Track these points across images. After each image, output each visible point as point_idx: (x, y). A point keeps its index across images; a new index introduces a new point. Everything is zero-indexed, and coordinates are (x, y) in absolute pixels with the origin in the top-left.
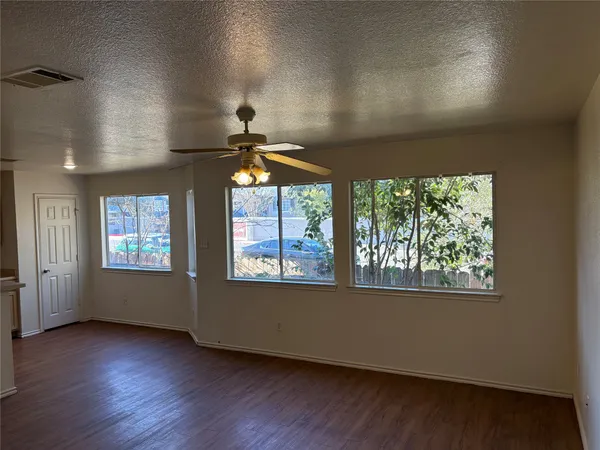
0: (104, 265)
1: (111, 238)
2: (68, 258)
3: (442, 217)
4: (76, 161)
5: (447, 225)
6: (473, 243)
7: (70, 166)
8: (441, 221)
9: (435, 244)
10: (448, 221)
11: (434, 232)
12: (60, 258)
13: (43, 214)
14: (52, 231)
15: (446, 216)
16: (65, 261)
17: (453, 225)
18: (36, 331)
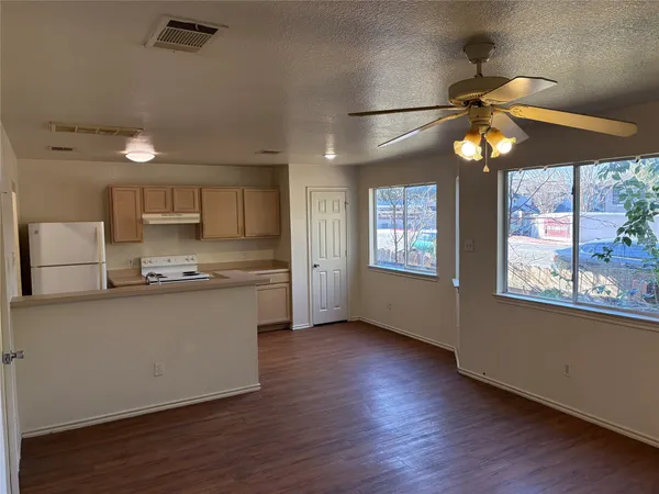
0: (372, 264)
1: (379, 231)
2: (337, 253)
4: (337, 151)
7: (331, 156)
12: (330, 253)
13: (315, 208)
14: (323, 225)
16: (335, 256)
18: (305, 325)
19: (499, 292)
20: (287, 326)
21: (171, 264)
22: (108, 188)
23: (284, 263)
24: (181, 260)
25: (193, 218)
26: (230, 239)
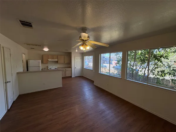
0: (84, 68)
3: (159, 62)
4: (78, 50)
5: (162, 64)
6: (173, 71)
7: (77, 51)
8: (159, 63)
9: (156, 70)
10: (162, 63)
11: (156, 66)
13: (76, 59)
14: (77, 62)
15: (161, 62)
16: (79, 66)
17: (164, 65)
18: (74, 77)
19: (99, 73)
20: (71, 77)
21: (53, 67)
22: (43, 55)
23: (71, 67)
24: (55, 66)
25: (57, 60)
26: (63, 63)
